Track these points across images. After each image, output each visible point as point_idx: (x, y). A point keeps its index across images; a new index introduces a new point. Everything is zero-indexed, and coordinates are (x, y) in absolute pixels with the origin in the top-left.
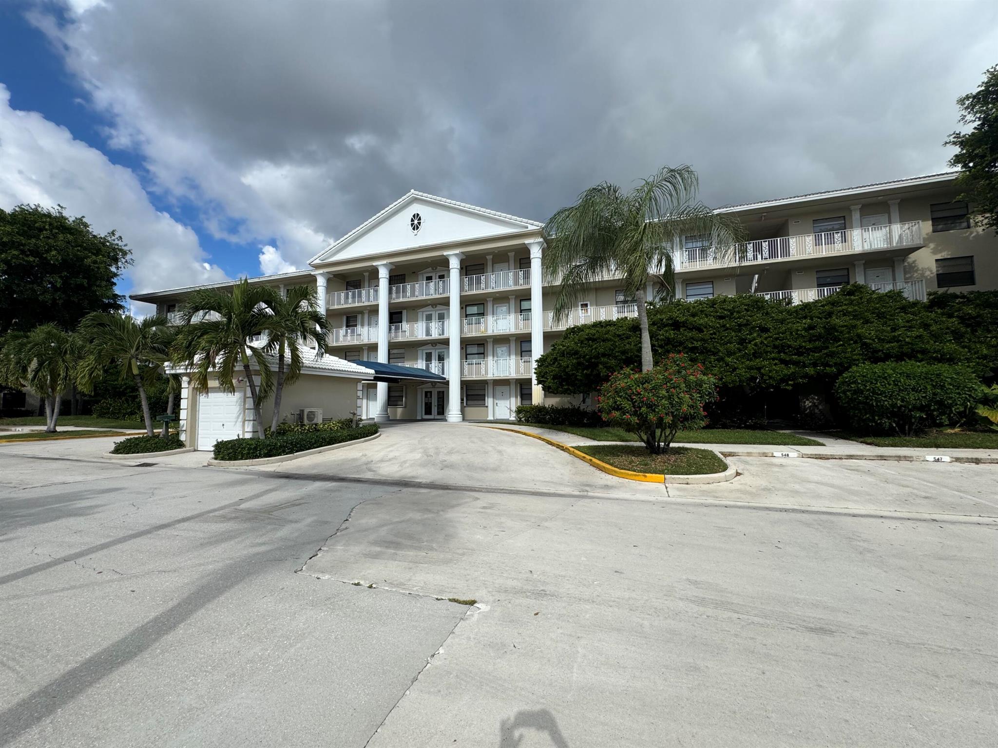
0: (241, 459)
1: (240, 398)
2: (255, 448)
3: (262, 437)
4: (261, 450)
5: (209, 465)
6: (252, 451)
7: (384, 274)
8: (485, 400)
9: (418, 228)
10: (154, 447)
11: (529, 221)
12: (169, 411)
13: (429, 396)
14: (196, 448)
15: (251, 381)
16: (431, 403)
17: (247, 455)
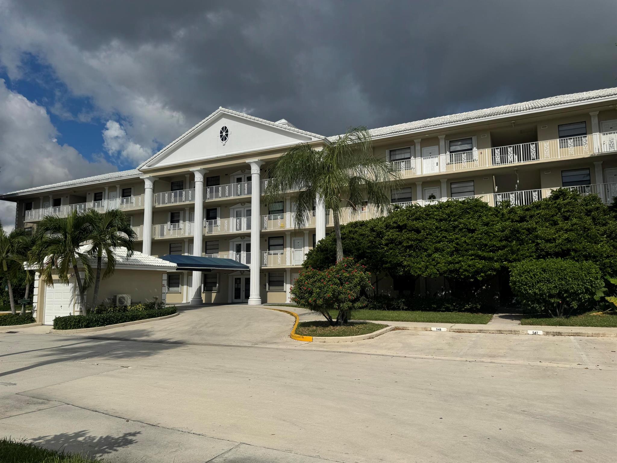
0: (70, 329)
1: (73, 287)
2: (79, 322)
3: (84, 314)
4: (82, 322)
5: (50, 333)
6: (77, 323)
7: (199, 178)
8: (283, 285)
9: (226, 139)
10: (16, 322)
11: (312, 134)
12: (26, 296)
13: (238, 282)
14: (43, 324)
15: (78, 276)
16: (240, 289)
17: (74, 326)
